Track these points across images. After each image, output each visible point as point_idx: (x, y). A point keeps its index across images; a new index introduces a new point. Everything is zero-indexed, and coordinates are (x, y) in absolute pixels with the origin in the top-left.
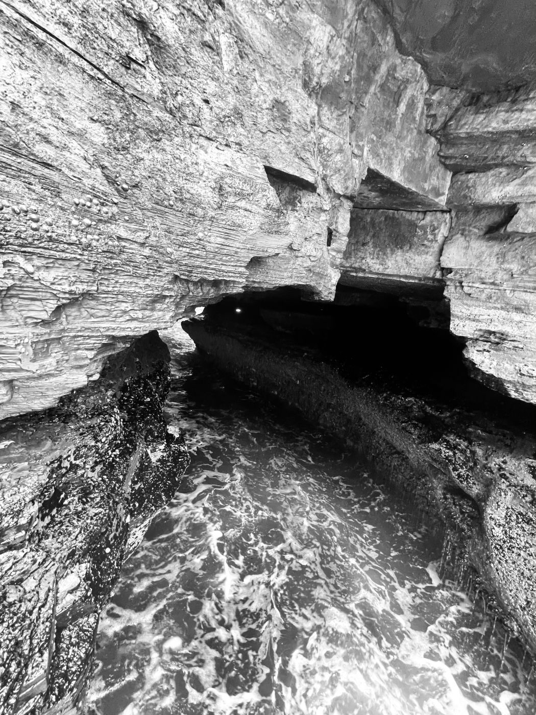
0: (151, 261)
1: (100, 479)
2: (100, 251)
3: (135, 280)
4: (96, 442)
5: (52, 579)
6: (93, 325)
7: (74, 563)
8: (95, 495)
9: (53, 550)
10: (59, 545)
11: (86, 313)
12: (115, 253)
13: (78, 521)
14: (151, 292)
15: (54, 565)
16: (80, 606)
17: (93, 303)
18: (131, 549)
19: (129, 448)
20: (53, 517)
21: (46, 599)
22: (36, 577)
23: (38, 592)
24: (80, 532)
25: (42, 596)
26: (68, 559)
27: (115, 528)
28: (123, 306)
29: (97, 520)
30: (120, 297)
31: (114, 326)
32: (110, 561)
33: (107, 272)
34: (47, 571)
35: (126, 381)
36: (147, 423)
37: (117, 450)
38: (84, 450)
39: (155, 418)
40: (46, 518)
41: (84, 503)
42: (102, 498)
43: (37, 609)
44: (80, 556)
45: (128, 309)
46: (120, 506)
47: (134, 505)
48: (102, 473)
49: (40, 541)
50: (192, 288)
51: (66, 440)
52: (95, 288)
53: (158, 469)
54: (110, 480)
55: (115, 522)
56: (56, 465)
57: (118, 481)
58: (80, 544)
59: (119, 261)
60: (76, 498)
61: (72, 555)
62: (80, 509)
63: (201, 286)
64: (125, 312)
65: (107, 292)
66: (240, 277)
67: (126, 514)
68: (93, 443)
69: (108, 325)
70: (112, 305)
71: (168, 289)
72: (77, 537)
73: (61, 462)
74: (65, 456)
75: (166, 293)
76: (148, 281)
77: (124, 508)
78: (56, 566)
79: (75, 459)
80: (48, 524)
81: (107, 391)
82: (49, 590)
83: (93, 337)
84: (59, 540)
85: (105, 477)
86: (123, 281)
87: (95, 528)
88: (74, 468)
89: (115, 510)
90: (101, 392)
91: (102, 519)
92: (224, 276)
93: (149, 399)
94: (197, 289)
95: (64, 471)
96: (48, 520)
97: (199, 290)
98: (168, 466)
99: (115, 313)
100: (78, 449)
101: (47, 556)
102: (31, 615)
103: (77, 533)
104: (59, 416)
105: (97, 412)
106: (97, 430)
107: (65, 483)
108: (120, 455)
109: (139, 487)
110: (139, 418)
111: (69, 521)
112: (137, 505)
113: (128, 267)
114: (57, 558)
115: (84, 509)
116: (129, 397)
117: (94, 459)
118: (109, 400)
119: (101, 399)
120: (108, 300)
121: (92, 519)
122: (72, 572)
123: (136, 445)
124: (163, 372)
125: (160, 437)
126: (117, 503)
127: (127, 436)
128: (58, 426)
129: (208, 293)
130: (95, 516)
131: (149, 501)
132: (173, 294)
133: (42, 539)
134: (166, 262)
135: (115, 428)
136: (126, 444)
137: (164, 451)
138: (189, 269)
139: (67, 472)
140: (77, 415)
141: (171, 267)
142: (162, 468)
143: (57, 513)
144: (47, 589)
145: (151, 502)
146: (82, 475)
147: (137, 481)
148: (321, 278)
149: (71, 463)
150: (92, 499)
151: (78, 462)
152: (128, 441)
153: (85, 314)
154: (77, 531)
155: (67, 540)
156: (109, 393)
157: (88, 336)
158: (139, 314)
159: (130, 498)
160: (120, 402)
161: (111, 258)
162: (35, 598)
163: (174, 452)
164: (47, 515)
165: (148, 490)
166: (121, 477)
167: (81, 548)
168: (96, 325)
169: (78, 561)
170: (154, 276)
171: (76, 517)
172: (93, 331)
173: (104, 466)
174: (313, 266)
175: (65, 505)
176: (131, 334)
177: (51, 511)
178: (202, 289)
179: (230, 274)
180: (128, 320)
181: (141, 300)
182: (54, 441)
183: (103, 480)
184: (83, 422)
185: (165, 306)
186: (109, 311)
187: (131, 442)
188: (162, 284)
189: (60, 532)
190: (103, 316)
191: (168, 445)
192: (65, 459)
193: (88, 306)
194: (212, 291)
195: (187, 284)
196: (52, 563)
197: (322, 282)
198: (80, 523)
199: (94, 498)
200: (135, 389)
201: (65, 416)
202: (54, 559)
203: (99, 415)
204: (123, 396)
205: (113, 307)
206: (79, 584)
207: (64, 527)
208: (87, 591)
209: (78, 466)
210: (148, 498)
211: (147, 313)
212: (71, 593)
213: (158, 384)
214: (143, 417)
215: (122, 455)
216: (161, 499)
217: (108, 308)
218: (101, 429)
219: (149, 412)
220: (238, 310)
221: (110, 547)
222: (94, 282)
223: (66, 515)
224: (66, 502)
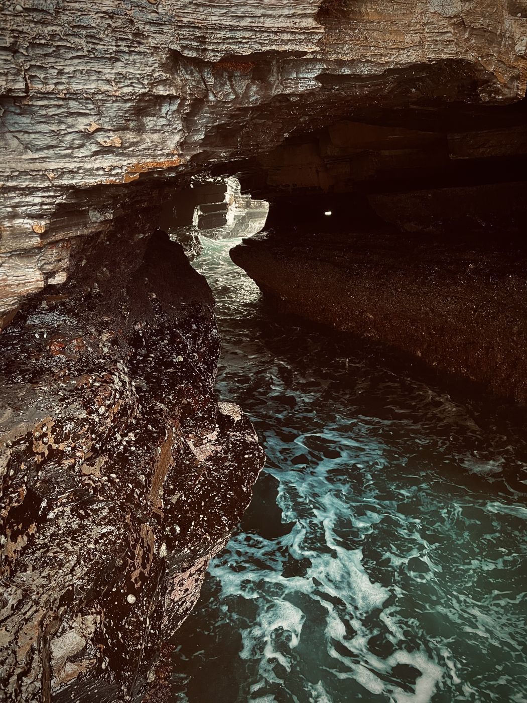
0: (119, 23)
1: (105, 478)
2: (19, 8)
3: (95, 66)
4: (90, 413)
5: (35, 633)
6: (31, 166)
7: (74, 613)
8: (100, 505)
9: (34, 588)
10: (44, 582)
11: (16, 142)
12: (47, 12)
13: (73, 544)
14: (130, 89)
15: (37, 611)
16: (90, 683)
17: (25, 120)
18: (181, 611)
19: (153, 432)
20: (31, 538)
21: (29, 664)
22: (9, 628)
23: (14, 652)
24: (78, 562)
25: (22, 657)
26: (60, 605)
27: (140, 561)
28: (81, 124)
29: (105, 544)
30: (72, 104)
31: (72, 166)
32: (137, 617)
33: (39, 52)
34: (27, 620)
35: (138, 327)
36: (180, 394)
37: (131, 434)
38: (69, 426)
39: (194, 387)
40: (19, 539)
41: (82, 518)
42: (112, 510)
43: (15, 678)
44: (81, 602)
45: (92, 129)
46: (146, 526)
47: (173, 530)
48: (109, 470)
49: (13, 573)
50: (211, 81)
51: (37, 408)
52: (21, 85)
53: (209, 473)
54: (124, 482)
55: (138, 551)
56: (23, 447)
57: (138, 484)
58: (79, 582)
59: (58, 29)
60: (68, 509)
61: (67, 598)
62: (75, 526)
63: (230, 79)
64: (87, 136)
65: (46, 95)
66: (308, 41)
67: (159, 542)
68: (84, 415)
69: (61, 165)
70: (60, 122)
71: (162, 82)
72: (73, 569)
73: (31, 443)
74: (37, 434)
75: (161, 91)
76: (119, 67)
77: (154, 532)
78: (42, 612)
79: (56, 442)
80: (25, 548)
81: (100, 333)
82: (33, 650)
83: (37, 189)
84: (43, 574)
85: (114, 475)
86: (72, 68)
87: (104, 557)
88: (56, 455)
89: (138, 531)
90: (91, 334)
91: (115, 542)
92: (272, 42)
93: (181, 359)
94: (223, 85)
95: (38, 459)
96: (22, 541)
97: (227, 88)
98: (227, 468)
99: (68, 138)
100: (59, 424)
101: (24, 596)
102: (6, 686)
103: (72, 563)
104: (23, 373)
105: (86, 367)
106: (88, 394)
107: (44, 482)
108: (137, 442)
109: (178, 501)
110: (166, 387)
111: (58, 545)
112: (178, 529)
113: (77, 40)
114: (42, 601)
115: (82, 527)
116: (146, 356)
117: (90, 443)
118: (106, 350)
119: (91, 346)
120: (52, 111)
121: (96, 542)
122: (71, 628)
123: (165, 428)
124: (203, 319)
125: (208, 419)
126: (140, 521)
127: (148, 413)
128: (23, 387)
129: (246, 95)
130: (101, 538)
131: (199, 524)
132: (173, 92)
133: (16, 571)
134: (150, 23)
135: (122, 393)
136: (146, 426)
137: (218, 442)
138: (197, 34)
139: (45, 462)
140: (52, 372)
141: (161, 32)
142: (216, 470)
143: (38, 531)
144: (28, 647)
145: (202, 527)
146: (72, 467)
147: (174, 489)
148: (490, 42)
149: (50, 447)
150: (95, 512)
151: (61, 447)
152: (149, 421)
153: (14, 143)
154: (73, 560)
155: (57, 573)
156: (105, 337)
157: (27, 188)
158: (114, 139)
159: (162, 515)
160: (132, 364)
161: (43, 23)
162: (10, 660)
163: (234, 444)
164: (21, 532)
165: (195, 505)
166: (143, 478)
167: (82, 588)
168: (38, 166)
169: (81, 611)
170: (130, 53)
171: (69, 539)
172: (34, 179)
173: (111, 457)
174: (468, 13)
175: (50, 520)
176: (105, 180)
177: (27, 526)
178: (232, 87)
179: (286, 37)
180: (96, 153)
181: (113, 109)
182: (16, 409)
183: (110, 480)
184: (64, 382)
185: (162, 121)
186: (56, 134)
187: (155, 423)
188: (149, 70)
189: (45, 562)
190: (49, 147)
191: (223, 434)
192: (37, 439)
193: (17, 127)
194: (254, 88)
195: (201, 72)
196: (34, 608)
197: (493, 51)
198: (76, 548)
199: (98, 510)
200: (154, 343)
201: (33, 373)
202: (37, 603)
203: (91, 371)
204: (135, 354)
205: (63, 127)
206: (85, 648)
207: (51, 554)
208: (100, 661)
209: (62, 452)
210: (196, 519)
211: (130, 136)
212: (73, 662)
213: (195, 337)
214: (172, 386)
215: (139, 442)
216: (220, 522)
217: (54, 128)
218: (95, 393)
219: (182, 378)
220: (328, 213)
221: (135, 593)
222: (17, 74)
223: (53, 535)
224: (51, 515)
